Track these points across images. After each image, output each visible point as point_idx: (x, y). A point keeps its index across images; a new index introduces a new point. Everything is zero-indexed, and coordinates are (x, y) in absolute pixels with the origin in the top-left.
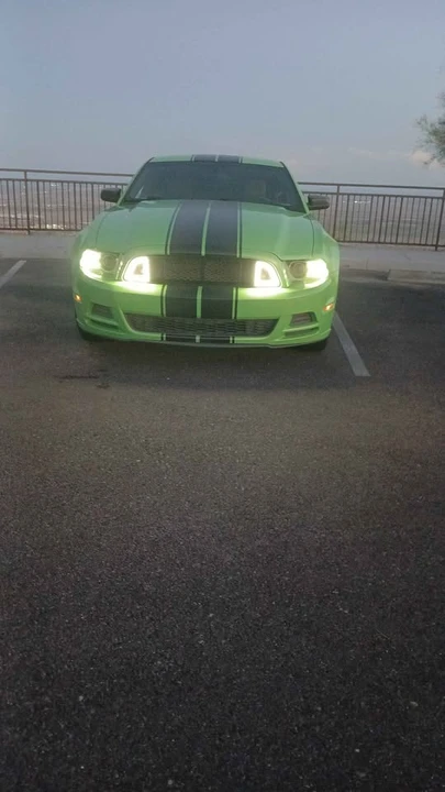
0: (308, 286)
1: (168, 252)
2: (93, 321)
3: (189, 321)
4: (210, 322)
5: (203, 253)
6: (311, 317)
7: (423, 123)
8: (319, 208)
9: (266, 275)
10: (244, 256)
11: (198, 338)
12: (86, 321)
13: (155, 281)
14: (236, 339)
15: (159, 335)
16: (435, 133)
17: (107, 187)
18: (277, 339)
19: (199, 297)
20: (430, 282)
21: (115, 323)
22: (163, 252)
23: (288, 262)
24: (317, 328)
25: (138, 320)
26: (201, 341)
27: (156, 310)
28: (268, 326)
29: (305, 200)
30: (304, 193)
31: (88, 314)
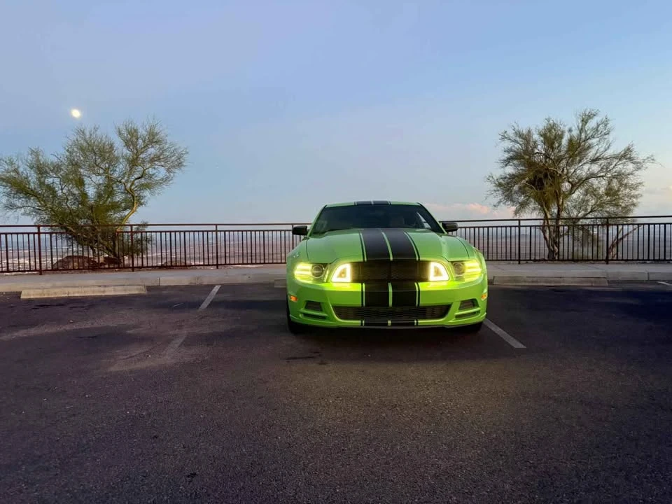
0: (467, 280)
1: (366, 259)
2: (306, 315)
3: (382, 310)
4: (398, 309)
5: (391, 258)
6: (473, 303)
7: (491, 179)
8: (452, 231)
9: (437, 273)
10: (422, 259)
11: (389, 322)
12: (300, 315)
13: (356, 280)
14: (419, 322)
15: (360, 322)
16: (500, 185)
17: (295, 226)
18: (450, 320)
19: (391, 290)
20: (527, 284)
21: (325, 315)
22: (361, 260)
23: (452, 262)
24: (478, 312)
25: (342, 311)
26: (392, 324)
27: (358, 302)
28: (444, 310)
29: (441, 225)
30: (440, 222)
31: (303, 310)
